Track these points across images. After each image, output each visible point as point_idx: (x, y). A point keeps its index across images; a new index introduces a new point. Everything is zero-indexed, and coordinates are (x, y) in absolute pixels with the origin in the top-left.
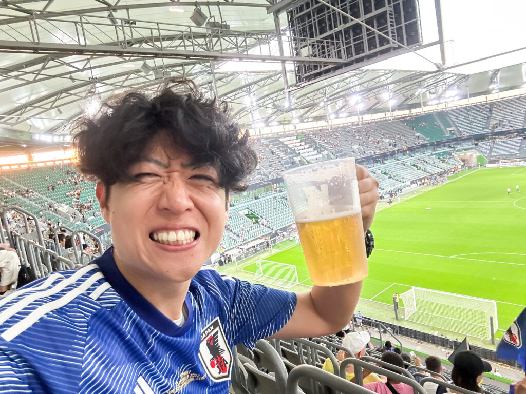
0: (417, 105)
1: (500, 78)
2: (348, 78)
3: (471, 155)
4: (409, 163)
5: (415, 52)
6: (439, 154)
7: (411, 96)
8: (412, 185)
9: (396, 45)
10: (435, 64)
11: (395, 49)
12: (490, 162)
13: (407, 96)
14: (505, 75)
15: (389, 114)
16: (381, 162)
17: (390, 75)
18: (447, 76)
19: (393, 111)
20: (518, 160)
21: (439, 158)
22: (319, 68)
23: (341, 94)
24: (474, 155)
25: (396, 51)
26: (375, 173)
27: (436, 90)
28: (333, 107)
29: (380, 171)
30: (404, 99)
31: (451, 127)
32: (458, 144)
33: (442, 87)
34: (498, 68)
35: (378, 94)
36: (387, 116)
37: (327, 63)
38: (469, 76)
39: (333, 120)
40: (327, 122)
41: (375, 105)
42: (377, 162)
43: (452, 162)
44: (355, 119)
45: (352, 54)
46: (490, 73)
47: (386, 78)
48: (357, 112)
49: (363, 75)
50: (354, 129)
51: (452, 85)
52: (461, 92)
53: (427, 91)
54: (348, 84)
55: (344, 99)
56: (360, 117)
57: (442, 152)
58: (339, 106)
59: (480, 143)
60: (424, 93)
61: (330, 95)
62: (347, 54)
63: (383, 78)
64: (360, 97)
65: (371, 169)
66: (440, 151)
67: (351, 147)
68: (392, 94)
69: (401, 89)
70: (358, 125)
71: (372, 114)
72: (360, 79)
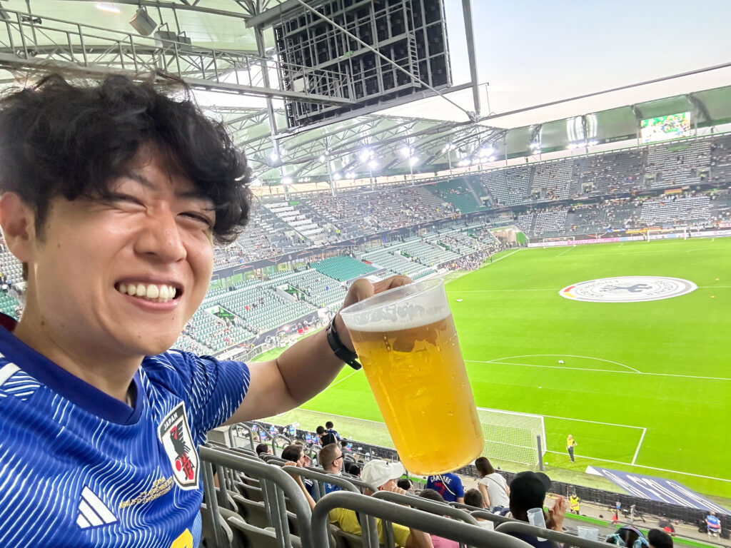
0: (444, 167)
1: (543, 136)
2: (356, 125)
3: (510, 232)
4: (435, 242)
5: (444, 95)
6: (472, 230)
7: (437, 154)
8: (439, 271)
9: (418, 85)
10: (467, 113)
11: (417, 89)
12: (532, 241)
13: (432, 154)
14: (548, 132)
15: (409, 177)
16: (401, 239)
17: (411, 124)
18: (481, 130)
19: (415, 172)
20: (565, 238)
21: (471, 235)
22: (318, 108)
23: (348, 147)
24: (514, 231)
25: (419, 92)
26: (393, 254)
27: (467, 147)
28: (338, 164)
29: (399, 252)
30: (429, 157)
31: (486, 195)
32: (494, 218)
33: (475, 144)
34: (540, 123)
35: (395, 149)
36: (407, 179)
37: (329, 102)
38: (506, 130)
39: (337, 182)
40: (330, 183)
41: (392, 163)
42: (395, 239)
43: (487, 240)
44: (366, 182)
45: (363, 93)
46: (531, 129)
47: (405, 129)
48: (369, 172)
49: (376, 122)
50: (366, 195)
51: (486, 141)
52: (497, 152)
53: (456, 148)
54: (356, 134)
55: (352, 154)
56: (373, 179)
57: (475, 228)
58: (345, 163)
59: (520, 217)
60: (453, 150)
61: (333, 147)
62: (356, 93)
63: (402, 129)
64: (372, 152)
65: (388, 248)
66: (472, 226)
67: (361, 219)
68: (413, 150)
69: (424, 144)
70: (371, 190)
71: (388, 176)
72: (373, 127)
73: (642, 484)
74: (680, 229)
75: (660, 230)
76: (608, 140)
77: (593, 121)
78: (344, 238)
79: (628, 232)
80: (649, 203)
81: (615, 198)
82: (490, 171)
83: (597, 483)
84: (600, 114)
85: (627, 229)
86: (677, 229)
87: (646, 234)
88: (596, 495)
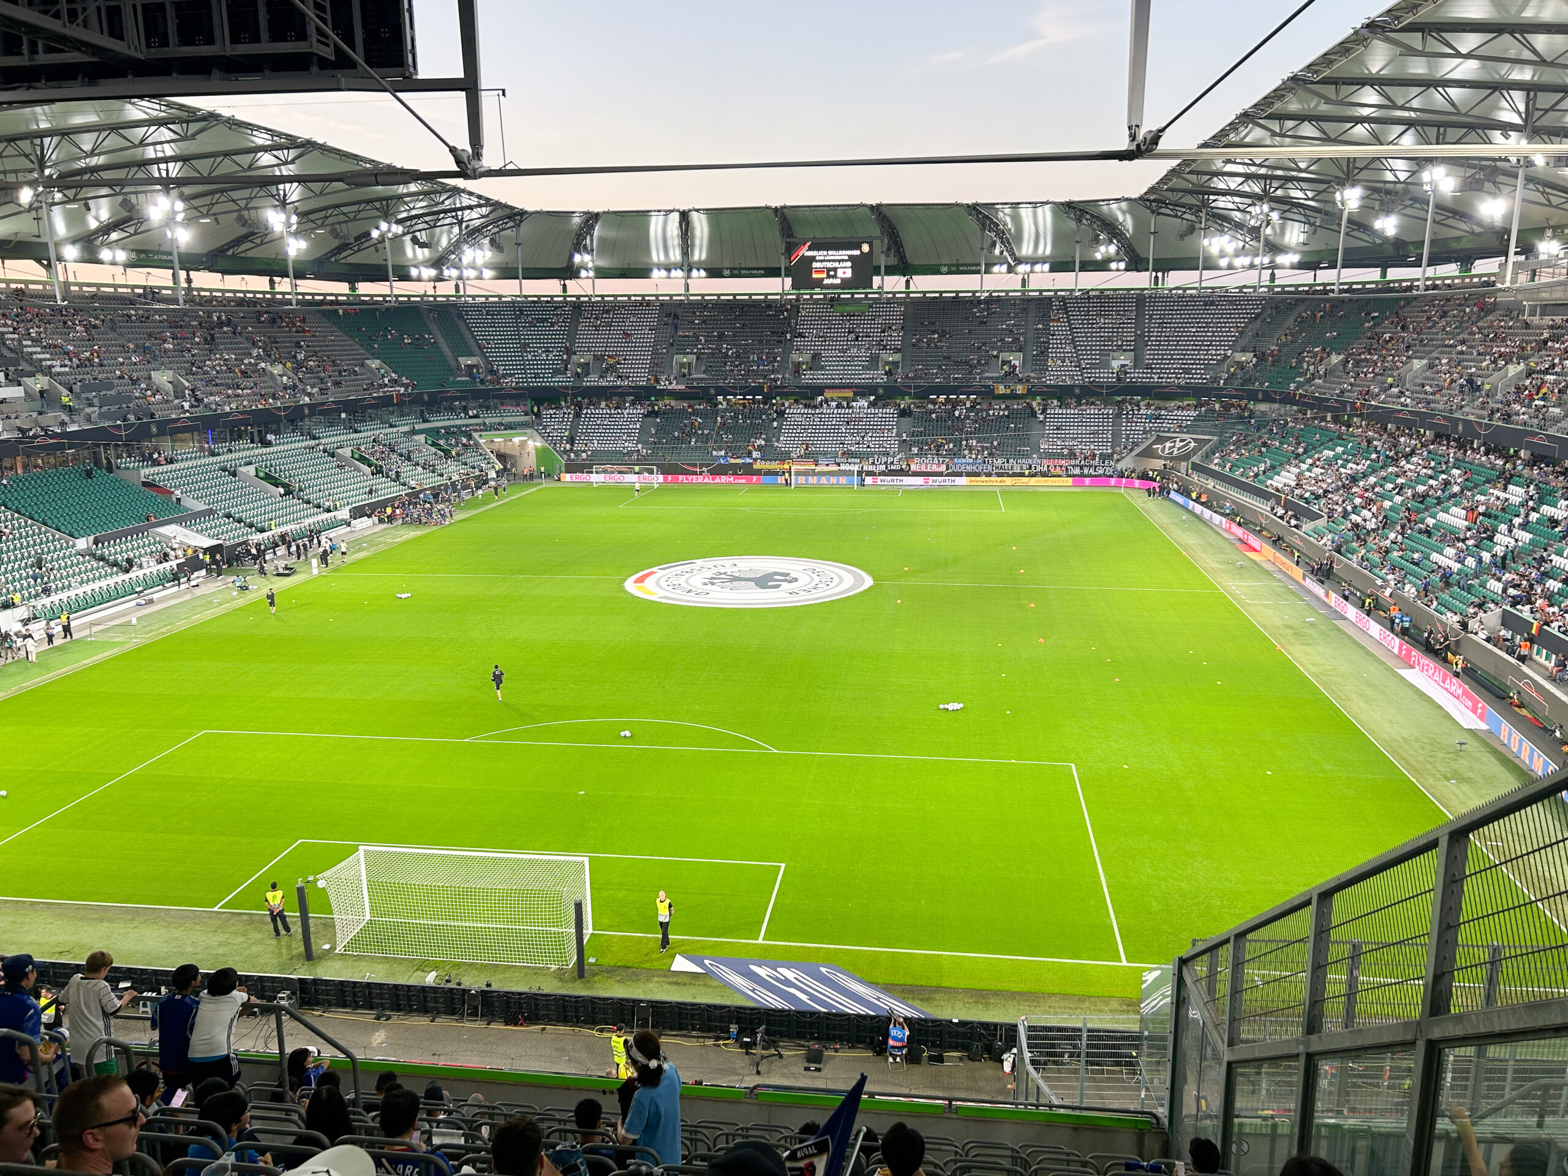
0: (378, 274)
1: (600, 239)
2: (138, 124)
3: (523, 444)
4: (346, 452)
6: (436, 431)
7: (357, 239)
8: (354, 522)
9: (329, 53)
11: (324, 64)
12: (570, 468)
13: (345, 237)
14: (611, 234)
16: (256, 439)
17: (293, 153)
18: (466, 201)
19: (300, 275)
20: (637, 468)
21: (434, 444)
22: (25, 48)
23: (107, 175)
24: (530, 443)
25: (329, 72)
26: (234, 474)
27: (432, 236)
28: (72, 219)
29: (251, 470)
30: (336, 243)
31: (471, 354)
32: (488, 408)
33: (450, 232)
34: (596, 210)
35: (247, 208)
37: (63, 39)
38: (522, 213)
39: (71, 267)
40: (48, 267)
41: (238, 241)
42: (240, 437)
43: (470, 458)
44: (160, 278)
45: (165, 36)
46: (576, 220)
47: (275, 161)
48: (170, 254)
49: (194, 127)
50: (159, 312)
51: (477, 230)
52: (499, 258)
53: (404, 234)
54: (135, 146)
55: (120, 198)
56: (183, 274)
57: (445, 428)
58: (97, 218)
59: (547, 413)
60: (396, 237)
61: (63, 168)
62: (146, 34)
63: (266, 159)
64: (180, 206)
65: (222, 458)
66: (438, 422)
67: (145, 374)
68: (294, 219)
69: (325, 208)
70: (175, 301)
71: (225, 272)
72: (183, 138)
73: (777, 979)
74: (847, 467)
75: (813, 467)
76: (727, 272)
77: (701, 226)
78: (88, 419)
79: (758, 466)
80: (796, 412)
81: (735, 395)
82: (483, 299)
83: (693, 990)
84: (714, 214)
85: (755, 460)
86: (842, 467)
87: (790, 473)
88: (693, 1017)
